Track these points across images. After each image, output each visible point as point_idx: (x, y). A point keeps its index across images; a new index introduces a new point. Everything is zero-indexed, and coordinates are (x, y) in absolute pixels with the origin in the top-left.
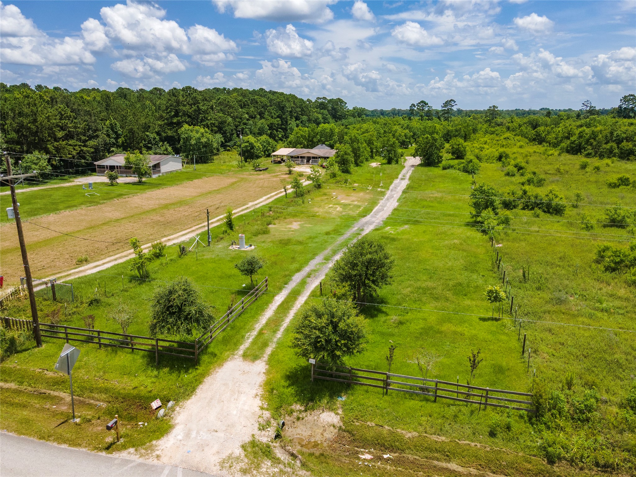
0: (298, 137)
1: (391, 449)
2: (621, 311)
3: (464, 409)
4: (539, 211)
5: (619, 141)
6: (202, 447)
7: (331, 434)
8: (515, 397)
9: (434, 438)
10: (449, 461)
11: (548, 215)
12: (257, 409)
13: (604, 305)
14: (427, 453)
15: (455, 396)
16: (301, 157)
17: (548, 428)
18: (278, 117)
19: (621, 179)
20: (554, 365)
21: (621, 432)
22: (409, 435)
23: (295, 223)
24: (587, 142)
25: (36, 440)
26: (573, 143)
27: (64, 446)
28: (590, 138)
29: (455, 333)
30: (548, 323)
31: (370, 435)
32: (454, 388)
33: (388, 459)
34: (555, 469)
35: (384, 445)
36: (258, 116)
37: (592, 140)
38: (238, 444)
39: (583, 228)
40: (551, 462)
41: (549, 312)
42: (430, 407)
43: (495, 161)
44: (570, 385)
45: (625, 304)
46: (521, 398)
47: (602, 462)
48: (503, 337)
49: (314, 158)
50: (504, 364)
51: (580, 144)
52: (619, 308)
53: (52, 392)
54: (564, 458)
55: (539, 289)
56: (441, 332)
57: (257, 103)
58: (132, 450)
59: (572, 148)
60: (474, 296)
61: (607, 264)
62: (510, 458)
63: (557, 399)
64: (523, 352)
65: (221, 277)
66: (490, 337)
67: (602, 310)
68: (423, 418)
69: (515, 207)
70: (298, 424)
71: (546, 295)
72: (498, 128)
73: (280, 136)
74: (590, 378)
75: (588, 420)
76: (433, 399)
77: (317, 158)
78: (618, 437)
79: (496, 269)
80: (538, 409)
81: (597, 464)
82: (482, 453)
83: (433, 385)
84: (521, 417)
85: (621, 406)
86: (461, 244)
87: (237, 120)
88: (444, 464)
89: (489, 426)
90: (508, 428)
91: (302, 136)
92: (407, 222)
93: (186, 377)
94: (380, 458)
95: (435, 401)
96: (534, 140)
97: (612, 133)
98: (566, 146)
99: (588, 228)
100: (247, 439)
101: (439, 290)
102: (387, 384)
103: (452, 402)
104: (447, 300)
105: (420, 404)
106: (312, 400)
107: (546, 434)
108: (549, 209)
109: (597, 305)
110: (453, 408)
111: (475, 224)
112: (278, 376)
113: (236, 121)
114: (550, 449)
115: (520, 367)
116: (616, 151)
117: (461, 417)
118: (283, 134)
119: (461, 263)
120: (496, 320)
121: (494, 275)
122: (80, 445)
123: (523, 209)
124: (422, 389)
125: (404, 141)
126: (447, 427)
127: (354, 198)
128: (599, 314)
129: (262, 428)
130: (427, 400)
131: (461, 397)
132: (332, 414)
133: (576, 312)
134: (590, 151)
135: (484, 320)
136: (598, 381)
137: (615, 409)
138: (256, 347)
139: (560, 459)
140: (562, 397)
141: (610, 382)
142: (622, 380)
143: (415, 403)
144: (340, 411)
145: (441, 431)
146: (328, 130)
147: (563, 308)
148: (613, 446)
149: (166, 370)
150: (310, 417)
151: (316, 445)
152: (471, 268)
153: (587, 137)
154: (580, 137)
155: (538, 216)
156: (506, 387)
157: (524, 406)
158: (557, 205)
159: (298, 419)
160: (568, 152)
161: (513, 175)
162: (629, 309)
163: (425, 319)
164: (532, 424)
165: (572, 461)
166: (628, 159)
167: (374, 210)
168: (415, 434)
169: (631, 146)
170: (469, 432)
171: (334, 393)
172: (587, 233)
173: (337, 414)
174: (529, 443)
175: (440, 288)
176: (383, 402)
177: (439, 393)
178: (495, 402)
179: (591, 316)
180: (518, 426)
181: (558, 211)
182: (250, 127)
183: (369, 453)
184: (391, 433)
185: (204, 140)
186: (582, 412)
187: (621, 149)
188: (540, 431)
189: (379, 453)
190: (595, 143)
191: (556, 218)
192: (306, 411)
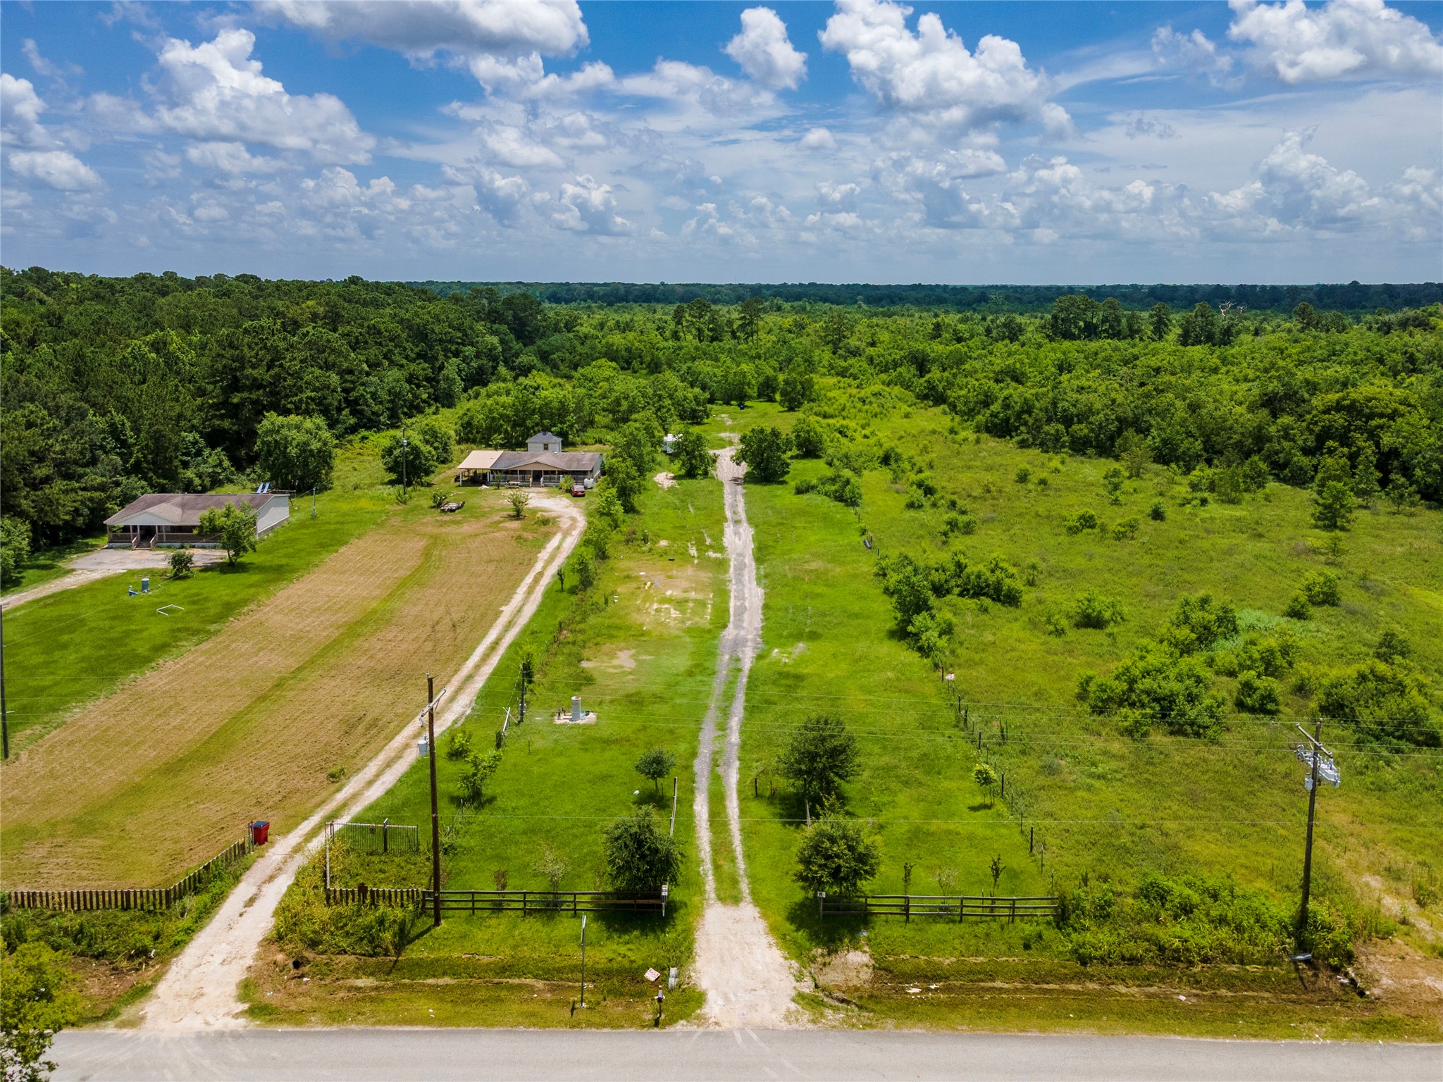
0: (493, 419)
1: (936, 978)
2: (1119, 776)
3: (994, 926)
4: (987, 601)
5: (1068, 421)
6: (753, 1007)
7: (866, 975)
8: (1037, 904)
9: (972, 960)
10: (993, 980)
11: (999, 604)
12: (782, 960)
13: (1100, 770)
14: (971, 976)
15: (979, 911)
16: (522, 472)
17: (1075, 930)
18: (419, 356)
19: (1082, 517)
20: (1065, 859)
21: (1139, 924)
22: (948, 961)
23: (620, 654)
24: (1019, 416)
25: (568, 1029)
26: (994, 415)
27: (605, 1030)
28: (1023, 412)
29: (949, 832)
30: (1047, 806)
31: (908, 968)
32: (978, 903)
33: (936, 990)
34: (1089, 969)
35: (926, 977)
36: (386, 363)
37: (1025, 416)
38: (787, 1000)
39: (1050, 633)
40: (1084, 964)
41: (1043, 788)
42: (958, 929)
43: (877, 465)
44: (1085, 880)
45: (1121, 764)
46: (1044, 904)
47: (1127, 956)
48: (1004, 831)
49: (546, 472)
50: (1015, 866)
51: (1007, 420)
52: (1116, 771)
53: (510, 981)
54: (1095, 958)
55: (1023, 753)
56: (932, 834)
57: (380, 333)
58: (682, 1022)
59: (995, 425)
60: (950, 773)
61: (1092, 702)
62: (1047, 967)
63: (1078, 899)
64: (1032, 847)
65: (593, 782)
66: (988, 833)
67: (1099, 777)
68: (956, 941)
69: (948, 591)
70: (826, 970)
71: (1034, 762)
72: (851, 361)
73: (425, 396)
74: (1102, 869)
75: (1108, 915)
76: (958, 918)
77: (553, 472)
78: (1137, 928)
79: (962, 725)
80: (1063, 912)
81: (1123, 958)
82: (1021, 968)
83: (958, 903)
84: (1049, 923)
85: (1135, 897)
86: (898, 679)
87: (348, 377)
88: (990, 984)
89: (1022, 938)
90: (1040, 937)
91: (501, 416)
92: (798, 636)
93: (669, 936)
94: (929, 990)
95: (961, 921)
96: (925, 397)
97: (1054, 404)
98: (984, 419)
99: (1059, 632)
100: (794, 993)
101: (903, 771)
102: (906, 908)
103: (978, 919)
104: (920, 784)
105: (947, 927)
106: (832, 940)
107: (1074, 936)
108: (998, 596)
109: (1093, 769)
110: (983, 925)
111: (901, 633)
112: (780, 919)
113: (346, 381)
114: (1081, 951)
115: (1033, 868)
116: (1066, 438)
117: (994, 934)
118: (431, 390)
119: (911, 717)
120: (989, 807)
121: (962, 734)
122: (623, 1027)
123: (961, 595)
124: (941, 908)
125: (694, 411)
126: (982, 947)
127: (685, 584)
128: (1097, 784)
129: (799, 979)
130: (953, 922)
131: (987, 912)
132: (859, 953)
133: (1072, 784)
134: (1026, 436)
135: (974, 809)
136: (1110, 872)
137: (1130, 901)
138: (725, 886)
139: (1091, 958)
140: (1083, 895)
141: (1122, 872)
142: (1131, 866)
143: (940, 927)
144: (866, 949)
145: (978, 953)
146: (556, 404)
147: (1057, 779)
148: (1134, 938)
149: (636, 933)
150: (836, 960)
151: (857, 989)
152: (927, 723)
153: (1017, 408)
154: (1006, 406)
155: (986, 610)
156: (1026, 893)
157: (1048, 912)
158: (1010, 590)
159: (825, 964)
160: (988, 430)
161: (920, 506)
162: (1126, 772)
163: (906, 818)
164: (1060, 929)
165: (1102, 960)
166: (1084, 454)
167: (732, 611)
168: (953, 959)
169: (1086, 431)
170: (1004, 948)
171: (854, 932)
172: (1057, 640)
173: (865, 952)
174: (1061, 949)
175: (904, 765)
176: (909, 930)
177: (965, 911)
178: (1021, 912)
179: (1089, 788)
180: (1050, 934)
181: (1011, 599)
182: (372, 389)
183: (915, 986)
184: (928, 962)
185: (315, 445)
186: (1102, 908)
187: (1072, 436)
188: (1069, 935)
189: (925, 985)
190: (1031, 421)
191: (1012, 612)
192: (829, 954)
